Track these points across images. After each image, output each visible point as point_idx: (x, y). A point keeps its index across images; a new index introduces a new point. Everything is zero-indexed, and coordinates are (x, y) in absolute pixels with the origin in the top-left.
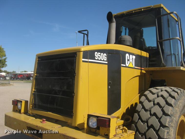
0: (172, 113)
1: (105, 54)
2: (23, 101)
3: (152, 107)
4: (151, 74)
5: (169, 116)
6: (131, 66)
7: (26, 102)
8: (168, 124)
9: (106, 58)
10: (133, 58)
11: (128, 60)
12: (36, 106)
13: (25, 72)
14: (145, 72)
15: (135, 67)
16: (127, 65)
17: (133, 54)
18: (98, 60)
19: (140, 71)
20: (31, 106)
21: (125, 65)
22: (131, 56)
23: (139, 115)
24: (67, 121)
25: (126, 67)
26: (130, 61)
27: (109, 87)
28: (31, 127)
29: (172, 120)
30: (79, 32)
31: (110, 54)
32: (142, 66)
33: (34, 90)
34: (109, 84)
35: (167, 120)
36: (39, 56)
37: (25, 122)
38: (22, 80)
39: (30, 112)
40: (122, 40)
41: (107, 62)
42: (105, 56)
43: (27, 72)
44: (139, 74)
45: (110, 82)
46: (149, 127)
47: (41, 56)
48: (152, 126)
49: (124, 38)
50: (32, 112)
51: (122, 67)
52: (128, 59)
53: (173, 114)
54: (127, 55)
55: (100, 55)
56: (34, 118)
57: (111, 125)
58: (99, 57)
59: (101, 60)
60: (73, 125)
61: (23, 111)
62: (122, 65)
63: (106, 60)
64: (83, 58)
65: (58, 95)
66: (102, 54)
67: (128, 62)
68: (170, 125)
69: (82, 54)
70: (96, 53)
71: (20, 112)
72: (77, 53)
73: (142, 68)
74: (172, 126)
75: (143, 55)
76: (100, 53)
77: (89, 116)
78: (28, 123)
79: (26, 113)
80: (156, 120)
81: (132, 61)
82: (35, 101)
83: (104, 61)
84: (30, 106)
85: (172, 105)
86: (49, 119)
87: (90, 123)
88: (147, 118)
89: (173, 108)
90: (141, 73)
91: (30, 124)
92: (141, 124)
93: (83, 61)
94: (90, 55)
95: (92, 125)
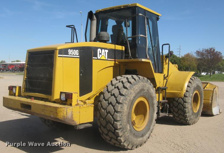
0: (126, 94)
1: (77, 51)
2: (17, 87)
3: (113, 90)
4: (125, 65)
5: (123, 95)
6: (103, 58)
7: (20, 87)
8: (122, 101)
9: (78, 53)
10: (105, 52)
11: (100, 54)
12: (27, 90)
13: (18, 61)
14: (118, 63)
15: (108, 59)
16: (99, 58)
17: (105, 49)
18: (71, 55)
19: (114, 62)
20: (24, 89)
21: (97, 58)
22: (103, 50)
23: (104, 96)
24: (48, 98)
25: (98, 59)
26: (102, 54)
27: (81, 75)
28: (23, 103)
29: (126, 99)
30: (67, 26)
31: (82, 50)
32: (116, 58)
33: (25, 78)
34: (80, 73)
35: (121, 98)
36: (29, 51)
37: (20, 101)
38: (14, 72)
39: (22, 94)
40: (100, 35)
41: (79, 57)
42: (77, 52)
43: (20, 62)
44: (113, 65)
45: (82, 71)
46: (109, 104)
47: (31, 51)
48: (111, 103)
49: (102, 35)
50: (24, 94)
51: (93, 60)
52: (100, 52)
53: (128, 94)
54: (99, 50)
55: (73, 51)
56: (26, 99)
57: (73, 98)
58: (72, 53)
59: (73, 55)
60: (52, 100)
61: (17, 94)
62: (93, 58)
63: (78, 54)
64: (59, 54)
65: (43, 80)
66: (74, 50)
67: (100, 55)
68: (124, 102)
69: (58, 51)
70: (69, 50)
71: (15, 95)
72: (55, 51)
73: (116, 60)
74: (126, 103)
75: (116, 48)
76: (73, 50)
77: (61, 93)
78: (21, 101)
79: (20, 95)
80: (114, 99)
81: (104, 54)
82: (26, 86)
83: (76, 55)
84: (22, 90)
85: (127, 88)
86: (36, 98)
87: (62, 97)
88: (108, 97)
89: (128, 90)
90: (115, 64)
91: (23, 101)
92: (104, 102)
93: (59, 56)
94: (65, 52)
95: (63, 98)
